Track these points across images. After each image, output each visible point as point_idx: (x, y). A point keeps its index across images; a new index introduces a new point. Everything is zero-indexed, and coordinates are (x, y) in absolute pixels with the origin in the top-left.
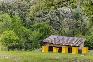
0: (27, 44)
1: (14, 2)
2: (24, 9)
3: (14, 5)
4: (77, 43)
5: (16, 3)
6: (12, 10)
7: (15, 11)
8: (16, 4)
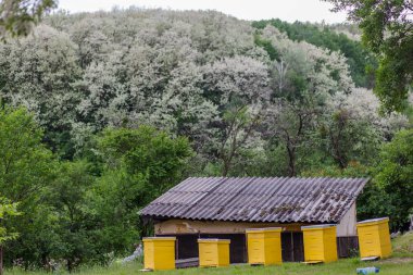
0: (75, 236)
1: (12, 54)
2: (59, 82)
3: (14, 66)
4: (322, 205)
5: (18, 59)
6: (6, 92)
7: (19, 96)
8: (21, 64)
